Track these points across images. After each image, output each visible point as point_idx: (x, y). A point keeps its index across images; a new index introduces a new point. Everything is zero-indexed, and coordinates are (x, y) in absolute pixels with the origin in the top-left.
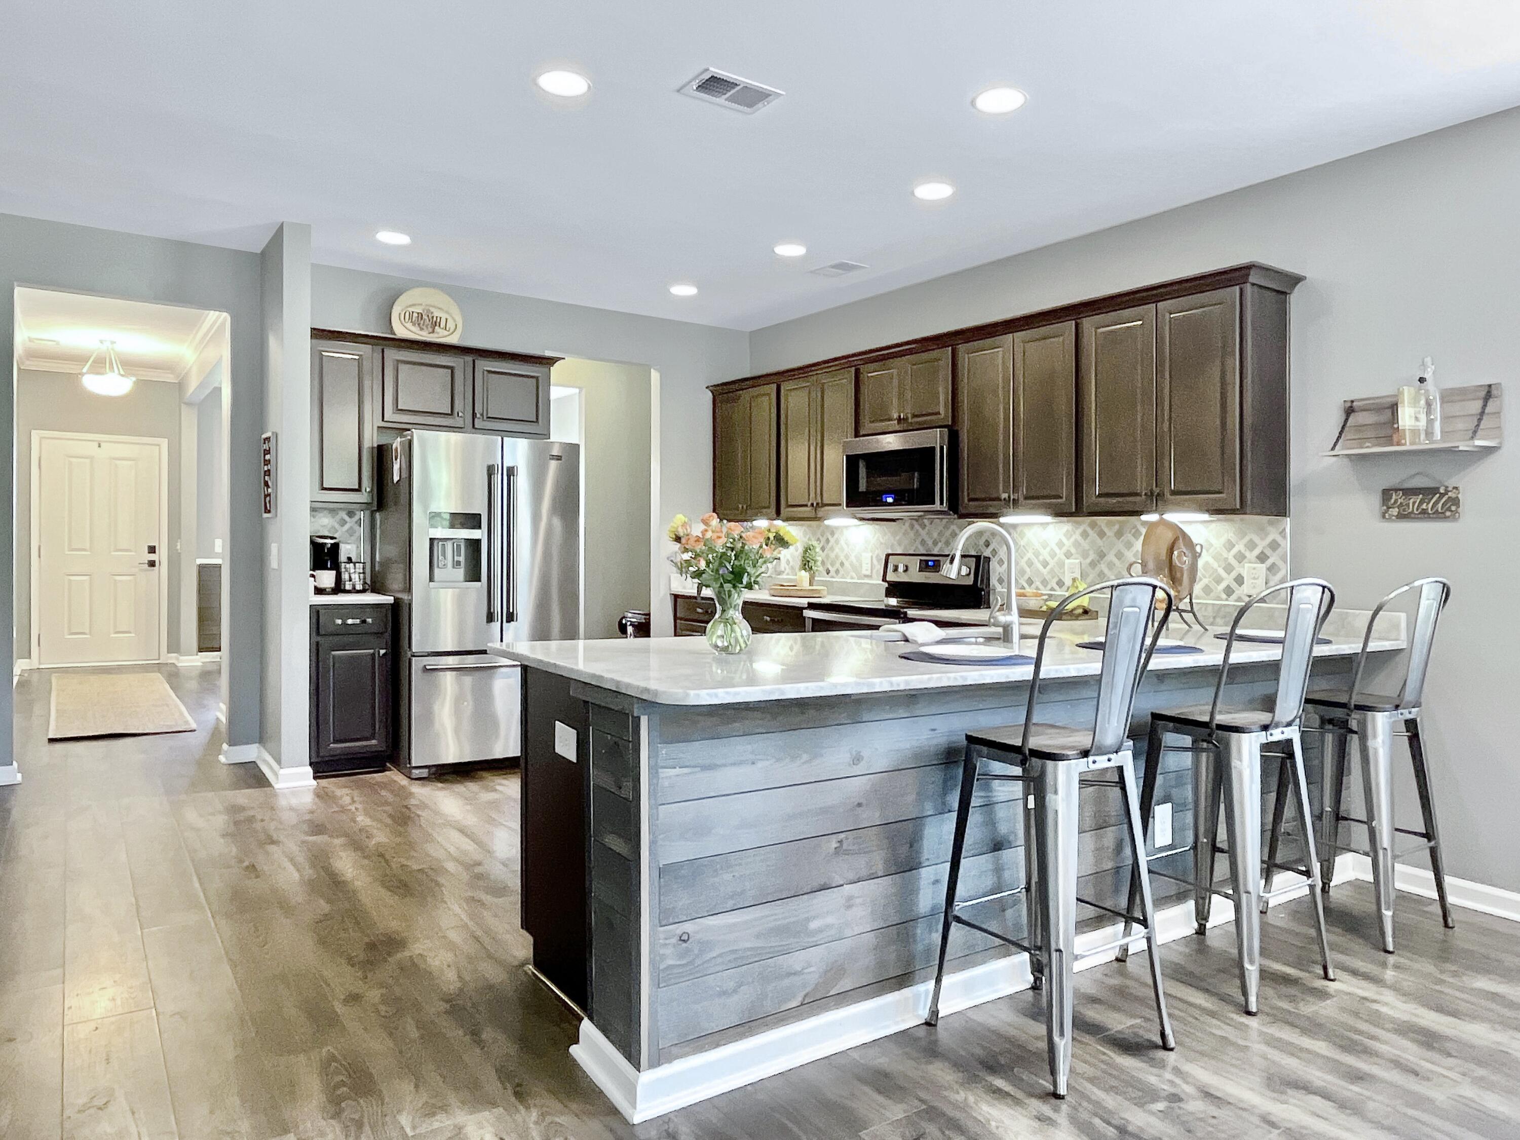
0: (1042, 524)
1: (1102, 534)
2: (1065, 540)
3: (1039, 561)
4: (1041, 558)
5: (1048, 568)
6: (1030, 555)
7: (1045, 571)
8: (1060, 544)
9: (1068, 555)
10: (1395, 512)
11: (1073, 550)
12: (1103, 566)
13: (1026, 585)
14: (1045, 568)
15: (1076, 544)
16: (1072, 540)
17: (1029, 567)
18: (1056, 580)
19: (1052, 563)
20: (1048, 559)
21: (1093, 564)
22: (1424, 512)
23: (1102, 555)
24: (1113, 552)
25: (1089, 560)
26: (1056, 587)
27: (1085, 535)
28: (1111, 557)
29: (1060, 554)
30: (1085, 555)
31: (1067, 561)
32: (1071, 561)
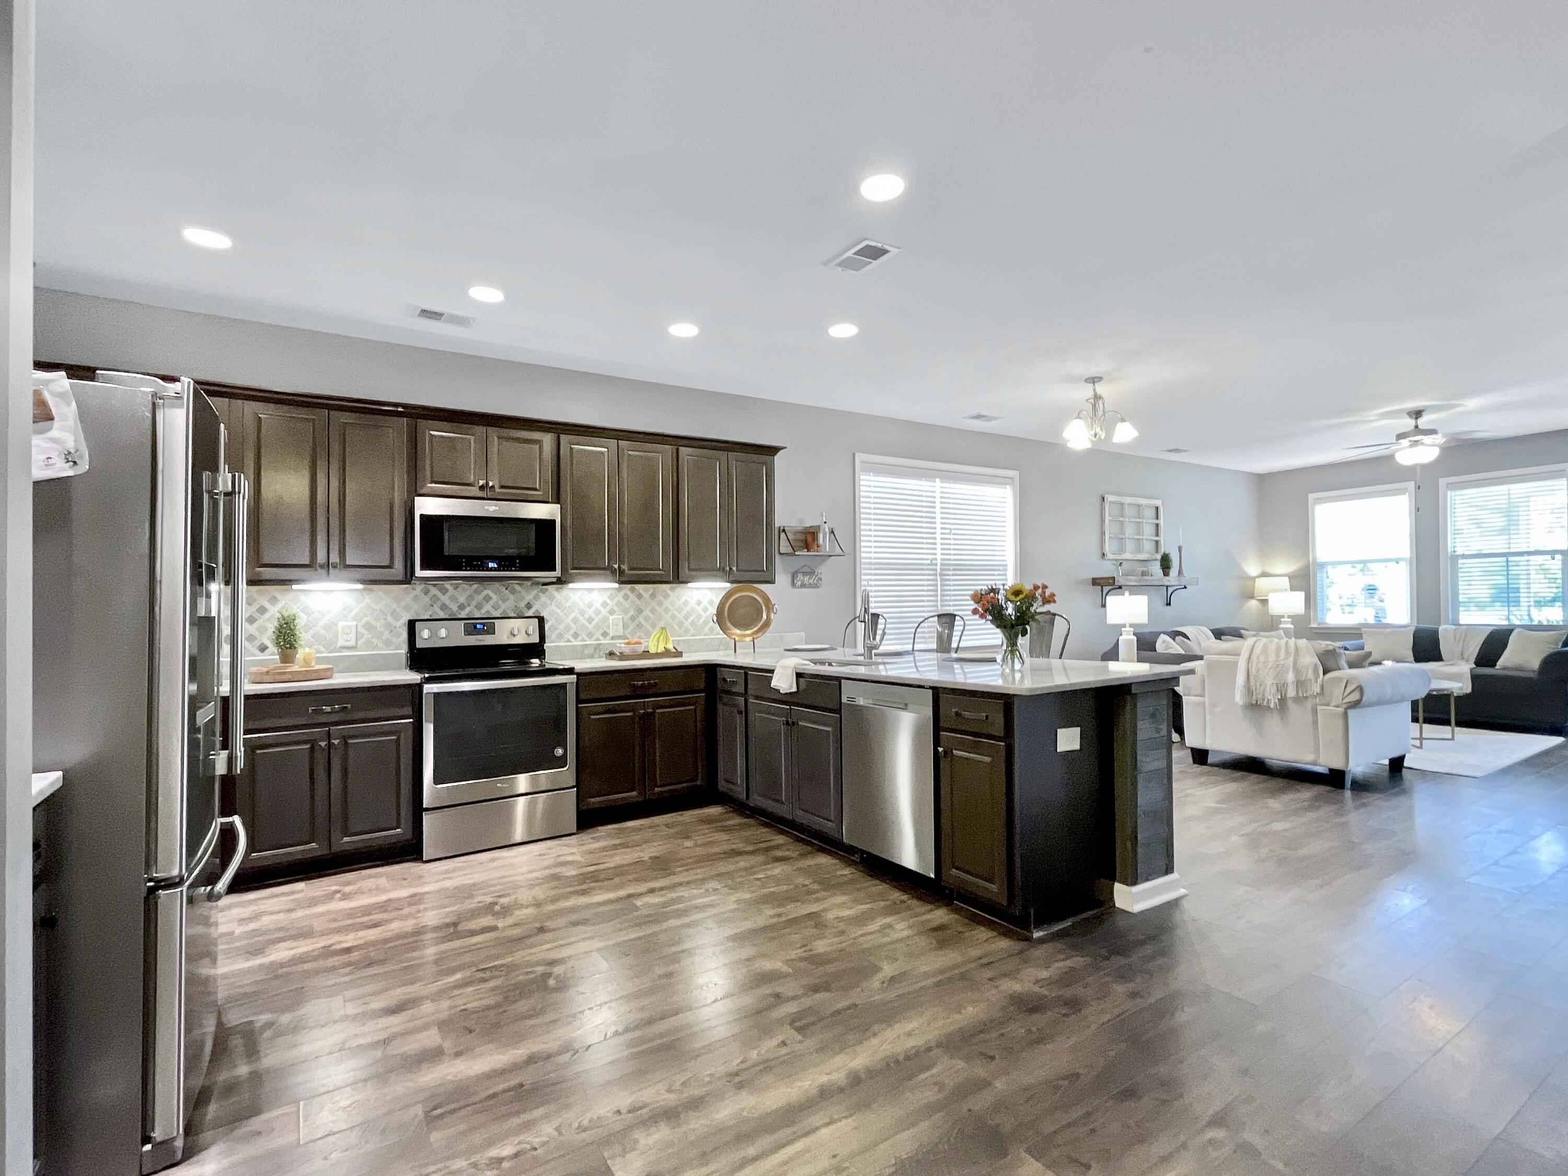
0: (587, 589)
1: (640, 596)
2: (609, 601)
3: (584, 619)
4: (587, 616)
5: (594, 623)
6: (575, 614)
7: (590, 626)
8: (605, 604)
9: (612, 612)
10: (799, 583)
11: (616, 608)
12: (641, 619)
13: (571, 639)
14: (590, 623)
15: (619, 604)
16: (616, 600)
17: (575, 624)
18: (601, 632)
19: (597, 620)
20: (594, 616)
21: (633, 618)
22: (810, 584)
23: (640, 611)
24: (649, 608)
25: (629, 615)
26: (601, 638)
27: (626, 597)
28: (647, 612)
29: (604, 612)
30: (626, 611)
31: (611, 618)
32: (615, 617)
